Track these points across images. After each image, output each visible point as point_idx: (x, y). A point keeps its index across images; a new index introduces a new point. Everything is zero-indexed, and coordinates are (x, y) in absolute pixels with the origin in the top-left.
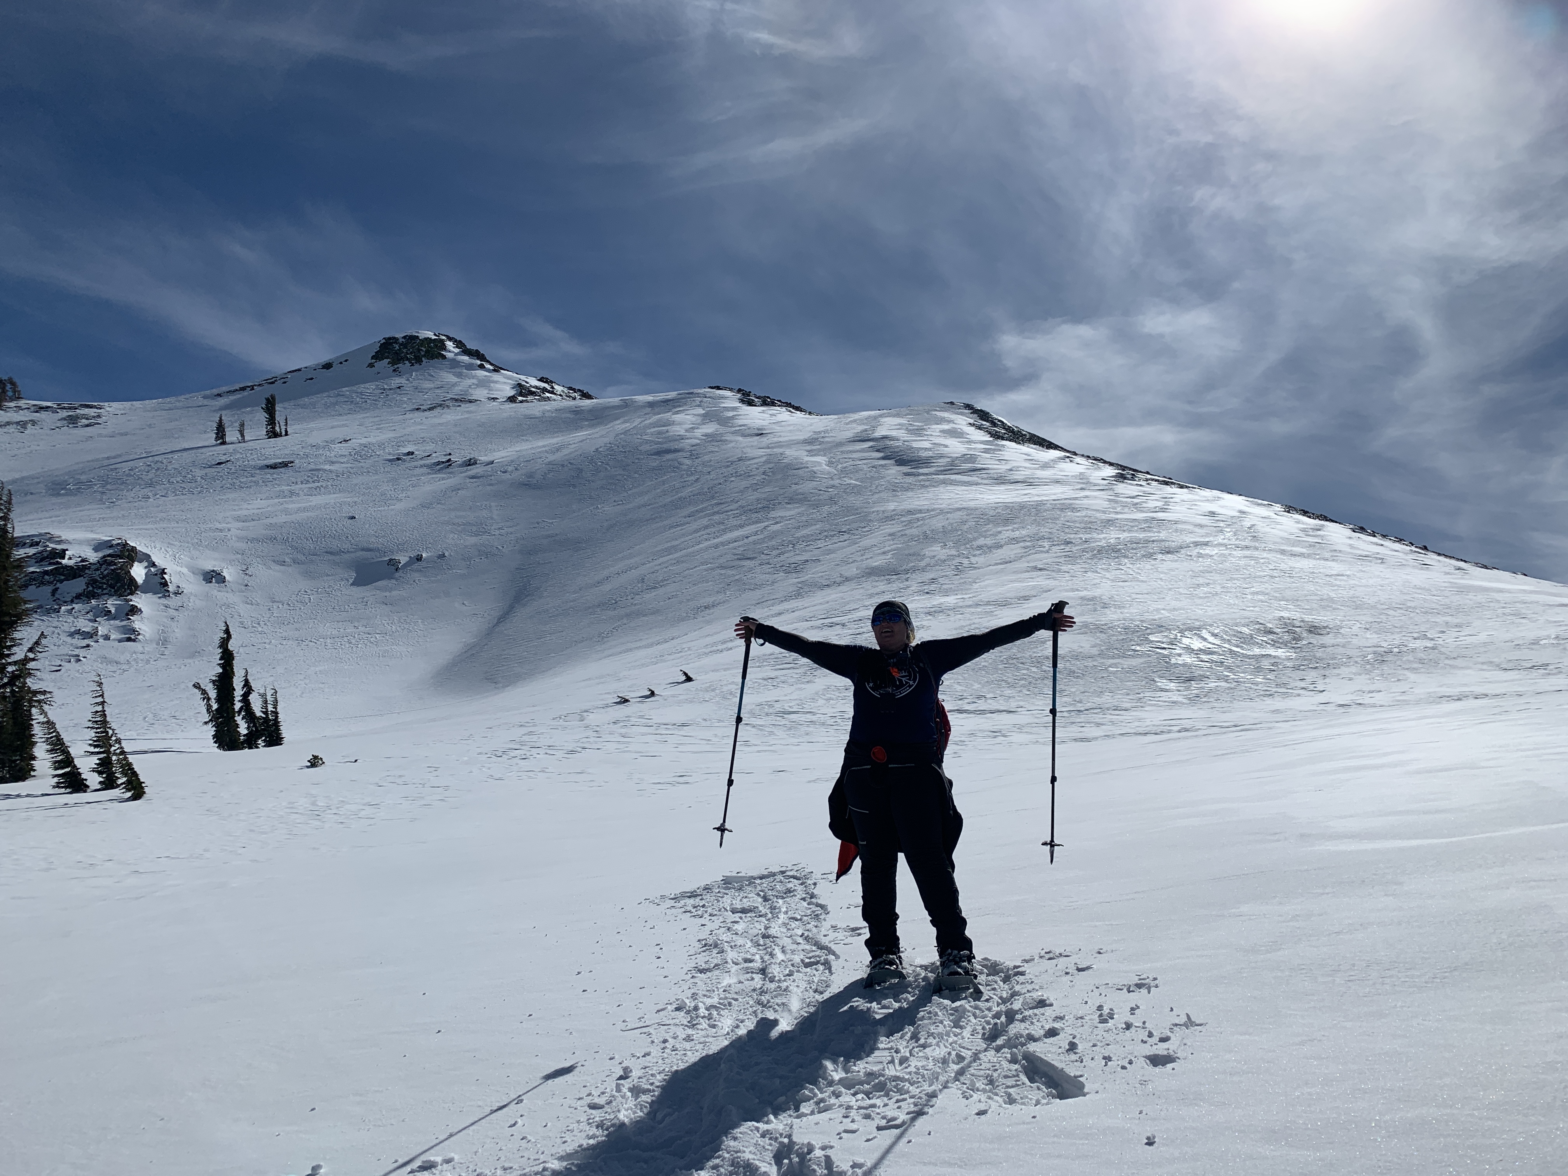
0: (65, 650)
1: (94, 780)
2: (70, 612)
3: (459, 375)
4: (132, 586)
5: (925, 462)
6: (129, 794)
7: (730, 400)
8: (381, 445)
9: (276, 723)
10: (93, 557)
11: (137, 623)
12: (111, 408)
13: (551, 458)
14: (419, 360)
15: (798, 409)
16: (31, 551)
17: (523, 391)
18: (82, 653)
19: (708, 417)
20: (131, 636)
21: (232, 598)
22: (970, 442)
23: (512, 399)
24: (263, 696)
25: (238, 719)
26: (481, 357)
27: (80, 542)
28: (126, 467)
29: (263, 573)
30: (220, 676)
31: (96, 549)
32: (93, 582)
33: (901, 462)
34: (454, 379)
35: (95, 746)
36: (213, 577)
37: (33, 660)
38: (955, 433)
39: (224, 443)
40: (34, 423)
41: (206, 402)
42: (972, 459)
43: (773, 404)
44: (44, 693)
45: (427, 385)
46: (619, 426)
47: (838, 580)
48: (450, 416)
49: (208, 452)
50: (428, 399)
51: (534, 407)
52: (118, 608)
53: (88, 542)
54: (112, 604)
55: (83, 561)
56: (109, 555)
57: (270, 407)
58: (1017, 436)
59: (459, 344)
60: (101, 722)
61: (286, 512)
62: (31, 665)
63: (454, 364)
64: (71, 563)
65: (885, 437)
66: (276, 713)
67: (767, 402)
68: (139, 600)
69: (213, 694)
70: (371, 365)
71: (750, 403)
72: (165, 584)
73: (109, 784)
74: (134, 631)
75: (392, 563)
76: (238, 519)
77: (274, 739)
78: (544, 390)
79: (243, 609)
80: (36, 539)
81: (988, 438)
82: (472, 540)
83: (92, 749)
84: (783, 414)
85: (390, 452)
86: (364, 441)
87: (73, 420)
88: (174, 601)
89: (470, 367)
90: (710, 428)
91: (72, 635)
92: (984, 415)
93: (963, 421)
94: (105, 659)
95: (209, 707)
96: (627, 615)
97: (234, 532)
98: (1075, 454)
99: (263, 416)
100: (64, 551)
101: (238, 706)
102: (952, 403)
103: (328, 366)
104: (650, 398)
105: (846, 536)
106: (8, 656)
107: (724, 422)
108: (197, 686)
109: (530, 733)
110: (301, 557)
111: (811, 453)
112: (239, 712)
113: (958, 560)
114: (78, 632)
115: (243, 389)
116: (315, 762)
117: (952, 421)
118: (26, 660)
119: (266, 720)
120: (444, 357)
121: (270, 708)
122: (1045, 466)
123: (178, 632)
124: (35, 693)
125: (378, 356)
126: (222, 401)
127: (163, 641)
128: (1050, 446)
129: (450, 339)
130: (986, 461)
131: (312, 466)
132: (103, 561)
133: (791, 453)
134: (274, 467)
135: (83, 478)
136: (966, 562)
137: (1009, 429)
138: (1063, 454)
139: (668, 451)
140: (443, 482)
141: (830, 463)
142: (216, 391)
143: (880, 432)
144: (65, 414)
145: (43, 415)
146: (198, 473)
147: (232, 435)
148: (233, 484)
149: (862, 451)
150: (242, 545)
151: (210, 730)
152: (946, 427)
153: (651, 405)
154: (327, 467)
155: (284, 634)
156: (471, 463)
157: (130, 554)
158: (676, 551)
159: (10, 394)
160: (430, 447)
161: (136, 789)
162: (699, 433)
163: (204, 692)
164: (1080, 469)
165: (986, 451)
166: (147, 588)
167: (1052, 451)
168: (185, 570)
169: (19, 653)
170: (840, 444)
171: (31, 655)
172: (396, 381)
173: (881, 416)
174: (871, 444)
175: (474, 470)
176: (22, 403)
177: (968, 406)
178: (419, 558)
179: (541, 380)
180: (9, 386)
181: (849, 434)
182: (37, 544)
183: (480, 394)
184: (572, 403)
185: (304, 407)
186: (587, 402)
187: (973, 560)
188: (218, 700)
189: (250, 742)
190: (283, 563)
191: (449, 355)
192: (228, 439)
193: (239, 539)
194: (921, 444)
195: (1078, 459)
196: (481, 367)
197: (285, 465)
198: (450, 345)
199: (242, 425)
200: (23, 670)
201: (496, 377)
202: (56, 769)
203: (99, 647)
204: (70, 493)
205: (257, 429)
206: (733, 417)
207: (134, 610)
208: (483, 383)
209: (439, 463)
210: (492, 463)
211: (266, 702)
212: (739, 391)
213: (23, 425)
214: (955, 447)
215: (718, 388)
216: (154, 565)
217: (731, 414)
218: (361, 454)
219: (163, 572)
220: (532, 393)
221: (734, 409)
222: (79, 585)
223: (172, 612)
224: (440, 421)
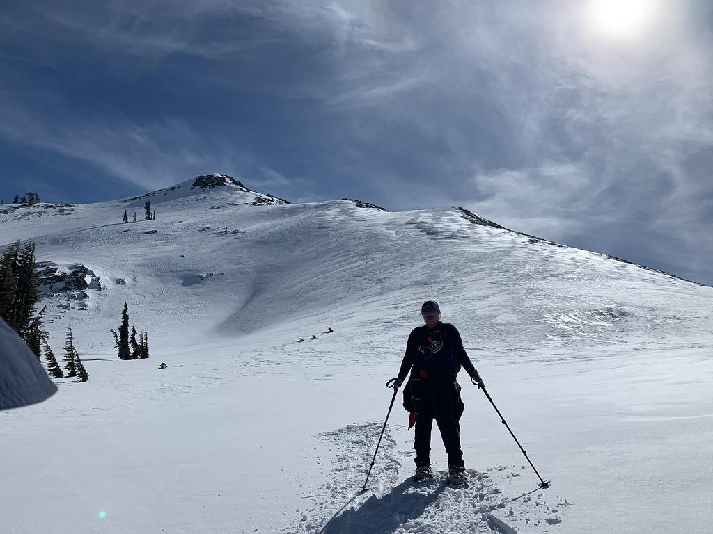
0: (55, 313)
1: (66, 372)
2: (58, 296)
3: (232, 193)
4: (85, 285)
5: (441, 234)
6: (81, 379)
7: (352, 205)
8: (196, 224)
9: (146, 348)
10: (68, 272)
11: (87, 302)
12: (79, 206)
13: (271, 230)
14: (213, 186)
15: (382, 209)
16: (42, 269)
17: (259, 200)
18: (62, 315)
19: (341, 212)
20: (84, 307)
21: (129, 291)
22: (461, 224)
23: (254, 204)
24: (141, 336)
25: (130, 346)
26: (242, 185)
27: (63, 265)
28: (84, 232)
29: (142, 280)
30: (122, 326)
31: (70, 269)
32: (68, 283)
33: (429, 233)
34: (229, 195)
35: (67, 357)
36: (120, 282)
37: (41, 318)
38: (454, 221)
40: (45, 213)
41: (120, 204)
42: (462, 232)
43: (371, 207)
44: (45, 332)
45: (217, 197)
46: (302, 216)
47: (400, 287)
48: (227, 211)
49: (120, 226)
50: (217, 203)
51: (264, 208)
52: (78, 294)
53: (67, 265)
54: (76, 293)
55: (64, 274)
56: (76, 272)
57: (147, 208)
58: (483, 222)
59: (231, 179)
60: (70, 346)
61: (154, 253)
62: (40, 320)
63: (229, 188)
64: (59, 275)
65: (422, 222)
66: (147, 344)
67: (368, 206)
68: (88, 292)
69: (119, 334)
70: (192, 188)
71: (361, 206)
72: (99, 285)
73: (72, 374)
74: (85, 305)
75: (200, 276)
76: (132, 256)
77: (145, 355)
78: (269, 200)
79: (133, 296)
80: (44, 264)
81: (469, 223)
82: (236, 267)
83: (65, 358)
84: (375, 211)
85: (200, 227)
86: (188, 222)
87: (62, 212)
88: (103, 292)
89: (236, 190)
90: (343, 217)
91: (58, 307)
92: (468, 213)
93: (458, 215)
94: (73, 318)
95: (117, 340)
96: (303, 301)
97: (130, 262)
98: (510, 230)
99: (144, 210)
100: (56, 269)
101: (129, 340)
102: (453, 207)
103: (173, 188)
104: (316, 204)
105: (404, 267)
106: (30, 316)
107: (349, 214)
108: (112, 331)
109: (260, 355)
110: (159, 273)
111: (388, 229)
112: (130, 343)
113: (455, 278)
114: (61, 305)
115: (136, 198)
116: (163, 366)
117: (452, 215)
118: (38, 318)
119: (142, 346)
120: (225, 185)
121: (144, 341)
122: (496, 236)
123: (104, 306)
124: (41, 333)
125: (195, 184)
126: (127, 204)
127: (98, 310)
128: (499, 227)
129: (228, 177)
130: (469, 233)
131: (165, 233)
132: (73, 274)
133: (379, 229)
134: (148, 233)
135: (65, 237)
136: (459, 279)
137: (479, 219)
138: (504, 230)
139: (324, 228)
140: (222, 241)
141: (397, 234)
142: (124, 199)
143: (420, 220)
144: (59, 209)
145: (49, 209)
146: (115, 235)
147: (130, 219)
148: (130, 241)
149: (412, 228)
150: (133, 268)
151: (117, 350)
152: (450, 218)
153: (316, 207)
154: (172, 233)
155: (151, 308)
156: (236, 232)
157: (84, 271)
158: (326, 273)
159: (35, 200)
160: (218, 225)
161: (84, 377)
162: (337, 219)
163: (115, 333)
164: (513, 237)
165: (469, 229)
166: (91, 286)
167: (499, 229)
168: (108, 279)
169: (35, 315)
170: (401, 225)
171: (40, 316)
172: (203, 196)
173: (420, 212)
174: (415, 225)
175: (237, 235)
176: (40, 204)
177: (460, 208)
178: (212, 275)
179: (267, 195)
180: (35, 197)
181: (405, 221)
182: (45, 266)
183: (241, 201)
184: (281, 206)
185: (162, 206)
186: (288, 205)
187: (462, 278)
188: (121, 337)
189: (135, 356)
190: (151, 276)
191: (227, 184)
192: (128, 221)
193: (132, 265)
194: (439, 225)
195: (511, 233)
196: (241, 189)
197: (153, 232)
198: (227, 179)
199: (135, 214)
200: (37, 323)
201: (248, 194)
202: (50, 367)
203: (70, 312)
204: (60, 244)
205: (141, 217)
206: (353, 213)
207: (86, 296)
208: (241, 197)
209: (221, 232)
210: (245, 232)
211: (142, 338)
212: (356, 201)
213: (40, 214)
214: (454, 227)
215: (347, 199)
216: (95, 276)
217: (352, 211)
218: (186, 228)
219: (99, 279)
220: (264, 201)
221: (354, 209)
222: (62, 285)
223: (102, 297)
224: (222, 213)
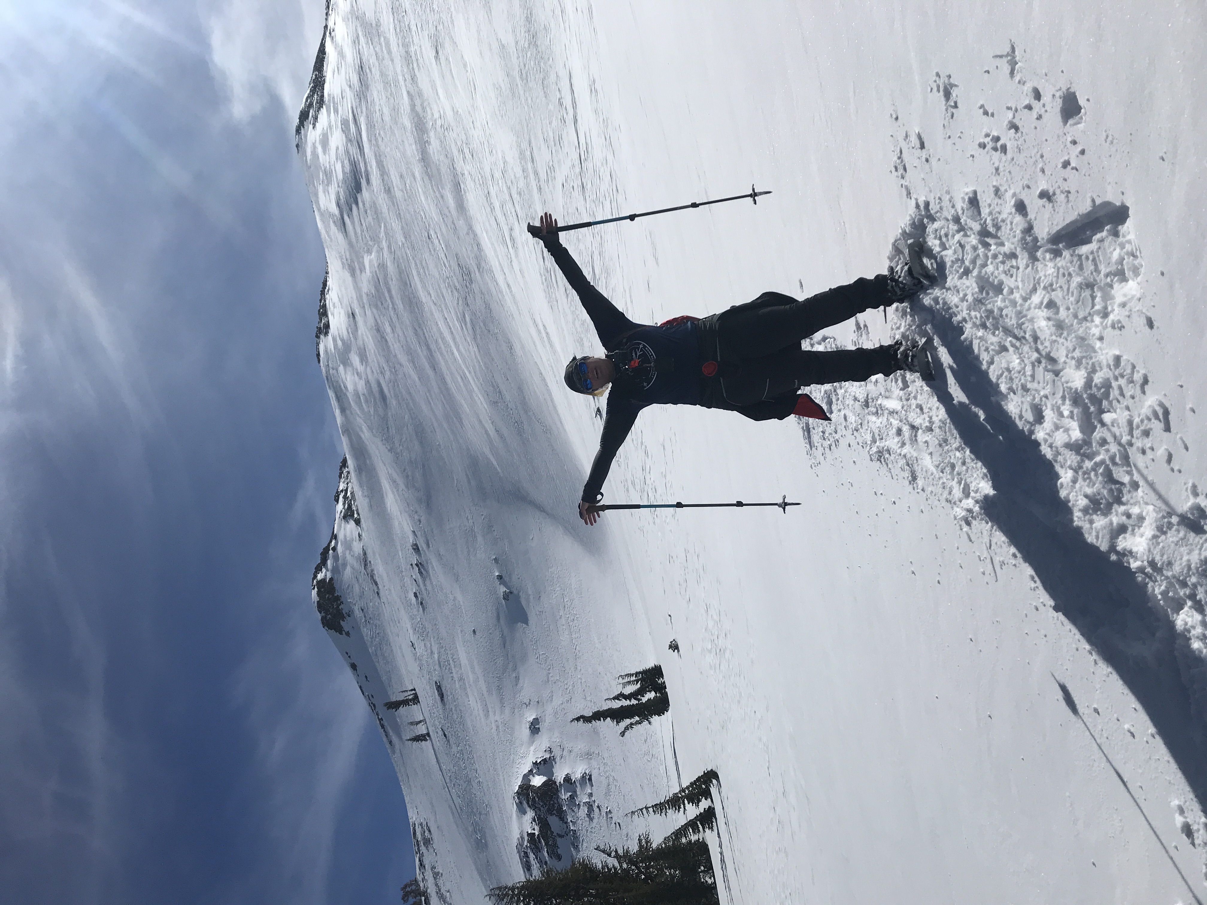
0: (603, 821)
1: (704, 804)
2: (574, 823)
3: (345, 565)
4: (550, 786)
5: (354, 165)
6: (714, 781)
7: (326, 344)
8: (412, 618)
9: (645, 672)
10: (530, 814)
11: (577, 775)
12: (413, 816)
13: (402, 486)
14: (338, 598)
15: (325, 284)
16: (532, 856)
17: (349, 514)
18: (604, 810)
19: (346, 362)
20: (587, 779)
21: (549, 710)
22: (330, 126)
23: (358, 522)
24: (624, 685)
25: (644, 700)
26: (326, 550)
27: (521, 824)
28: (458, 801)
29: (527, 690)
30: (612, 718)
31: (524, 813)
32: (550, 812)
33: (358, 188)
34: (348, 570)
35: (679, 808)
36: (535, 728)
37: (616, 851)
38: (325, 141)
39: (428, 734)
40: (433, 868)
41: (398, 751)
42: (345, 123)
43: (324, 306)
44: (640, 840)
45: (357, 589)
46: (366, 435)
48: (380, 569)
49: (437, 744)
50: (368, 587)
51: (361, 504)
52: (566, 791)
53: (519, 818)
54: (564, 796)
55: (534, 820)
56: (528, 803)
57: (396, 705)
58: (318, 83)
59: (318, 569)
61: (476, 680)
62: (620, 852)
63: (336, 570)
64: (537, 828)
65: (338, 205)
66: (637, 674)
67: (323, 312)
68: (559, 777)
69: (628, 721)
70: (348, 634)
71: (327, 326)
72: (545, 760)
74: (583, 777)
75: (506, 597)
76: (487, 715)
77: (657, 671)
78: (345, 497)
79: (557, 701)
80: (522, 854)
81: (324, 110)
82: (480, 539)
83: (682, 810)
84: (332, 297)
85: (417, 611)
86: (411, 631)
87: (427, 842)
88: (557, 752)
89: (336, 558)
90: (355, 359)
91: (591, 819)
92: (304, 116)
93: (313, 135)
94: (608, 793)
95: (638, 723)
97: (497, 717)
98: (326, 27)
99: (402, 710)
100: (528, 834)
101: (634, 702)
102: (297, 146)
103: (354, 667)
104: (337, 412)
106: (615, 869)
107: (347, 347)
108: (623, 734)
110: (511, 666)
111: (362, 269)
112: (639, 700)
115: (383, 726)
116: (674, 647)
117: (314, 145)
118: (617, 856)
119: (642, 680)
120: (331, 579)
121: (633, 678)
122: (341, 54)
123: (580, 746)
124: (641, 846)
125: (339, 630)
126: (394, 739)
127: (588, 756)
128: (322, 51)
129: (315, 577)
130: (346, 109)
131: (437, 667)
132: (533, 806)
133: (366, 286)
134: (442, 696)
135: (470, 829)
136: (439, 123)
137: (313, 91)
138: (328, 39)
139: (381, 391)
140: (435, 568)
141: (369, 252)
142: (388, 745)
143: (334, 209)
144: (423, 849)
145: (426, 862)
146: (454, 749)
147: (421, 730)
148: (460, 723)
149: (353, 223)
150: (507, 711)
151: (655, 719)
152: (320, 150)
153: (343, 410)
154: (436, 656)
155: (573, 669)
156: (416, 548)
157: (525, 790)
159: (414, 887)
160: (408, 581)
161: (711, 776)
162: (360, 368)
163: (627, 728)
164: (339, 21)
165: (336, 111)
166: (549, 773)
167: (327, 49)
168: (532, 748)
169: (612, 862)
170: (350, 244)
171: (613, 854)
172: (357, 613)
173: (319, 209)
174: (346, 217)
175: (422, 545)
176: (419, 878)
177: (298, 131)
178: (500, 577)
179: (337, 501)
180: (408, 889)
181: (340, 237)
182: (526, 853)
183: (357, 548)
184: (353, 475)
185: (390, 679)
186: (350, 462)
188: (631, 717)
189: (661, 688)
190: (517, 678)
191: (329, 575)
192: (425, 732)
193: (502, 712)
194: (339, 171)
195: (331, 24)
196: (334, 549)
197: (439, 688)
198: (320, 576)
199: (412, 723)
200: (626, 857)
201: (341, 537)
202: (699, 831)
203: (598, 799)
204: (484, 836)
205: (415, 712)
206: (342, 340)
207: (567, 779)
208: (348, 546)
209: (420, 573)
210: (414, 532)
211: (629, 682)
212: (318, 337)
213: (436, 875)
214: (337, 139)
215: (318, 355)
216: (531, 771)
217: (340, 343)
218: (422, 632)
219: (535, 764)
220: (350, 506)
221: (334, 340)
222: (553, 821)
223: (565, 753)
224: (385, 576)
